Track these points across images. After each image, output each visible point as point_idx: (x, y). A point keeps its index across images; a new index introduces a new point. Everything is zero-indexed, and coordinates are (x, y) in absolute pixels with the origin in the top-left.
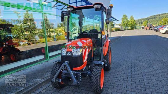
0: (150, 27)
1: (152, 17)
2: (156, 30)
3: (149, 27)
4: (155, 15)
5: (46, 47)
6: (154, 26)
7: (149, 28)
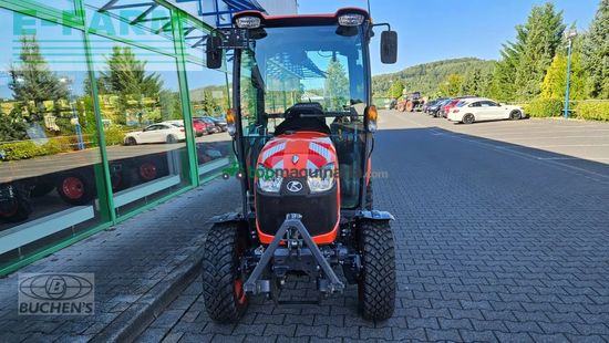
0: (415, 104)
1: (414, 71)
2: (435, 112)
3: (410, 102)
4: (421, 66)
5: (103, 163)
6: (425, 99)
7: (411, 105)
